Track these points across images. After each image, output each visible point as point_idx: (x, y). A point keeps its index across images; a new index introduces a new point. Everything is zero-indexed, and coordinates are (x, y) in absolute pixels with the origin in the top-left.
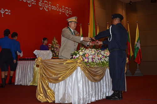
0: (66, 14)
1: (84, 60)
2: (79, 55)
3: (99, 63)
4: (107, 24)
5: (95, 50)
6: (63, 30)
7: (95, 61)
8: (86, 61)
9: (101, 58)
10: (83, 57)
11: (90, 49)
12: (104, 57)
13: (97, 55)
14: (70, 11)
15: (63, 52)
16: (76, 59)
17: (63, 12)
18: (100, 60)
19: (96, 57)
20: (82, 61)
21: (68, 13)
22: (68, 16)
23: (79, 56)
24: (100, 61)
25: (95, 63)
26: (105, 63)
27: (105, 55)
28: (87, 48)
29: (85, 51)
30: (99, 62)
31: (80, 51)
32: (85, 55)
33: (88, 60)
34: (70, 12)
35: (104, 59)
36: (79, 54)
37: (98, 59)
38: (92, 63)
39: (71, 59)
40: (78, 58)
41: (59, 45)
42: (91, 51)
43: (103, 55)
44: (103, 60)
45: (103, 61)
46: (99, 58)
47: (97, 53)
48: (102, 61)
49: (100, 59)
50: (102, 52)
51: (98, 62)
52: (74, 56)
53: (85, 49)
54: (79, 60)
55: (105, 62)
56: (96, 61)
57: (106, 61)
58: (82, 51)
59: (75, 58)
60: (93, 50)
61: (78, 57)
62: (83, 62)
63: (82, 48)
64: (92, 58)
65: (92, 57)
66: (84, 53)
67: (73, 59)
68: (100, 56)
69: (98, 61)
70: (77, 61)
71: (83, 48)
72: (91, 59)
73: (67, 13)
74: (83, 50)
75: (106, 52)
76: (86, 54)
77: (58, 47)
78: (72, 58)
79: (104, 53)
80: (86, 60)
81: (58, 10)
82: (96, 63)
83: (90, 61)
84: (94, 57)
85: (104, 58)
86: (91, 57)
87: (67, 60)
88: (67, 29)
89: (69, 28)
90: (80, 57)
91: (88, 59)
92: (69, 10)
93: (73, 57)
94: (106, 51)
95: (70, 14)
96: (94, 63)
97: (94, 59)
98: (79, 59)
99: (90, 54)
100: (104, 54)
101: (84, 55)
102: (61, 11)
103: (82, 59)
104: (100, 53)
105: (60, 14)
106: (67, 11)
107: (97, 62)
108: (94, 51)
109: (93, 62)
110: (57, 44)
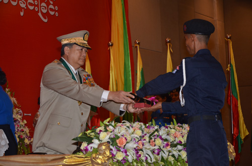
0: (40, 14)
1: (113, 155)
2: (99, 140)
3: (156, 162)
4: (167, 42)
5: (144, 127)
6: (46, 68)
7: (144, 158)
8: (120, 158)
9: (160, 150)
10: (111, 147)
11: (128, 124)
12: (167, 145)
13: (147, 139)
14: (51, 7)
15: (47, 132)
16: (92, 153)
17: (31, 8)
18: (158, 154)
19: (147, 146)
20: (109, 158)
21: (45, 11)
22: (46, 21)
23: (100, 145)
24: (159, 157)
25: (145, 164)
26: (170, 162)
27: (171, 139)
28: (118, 120)
29: (116, 131)
30: (156, 159)
31: (102, 128)
32: (118, 141)
33: (124, 155)
34: (51, 10)
35: (169, 152)
36: (98, 138)
37: (153, 152)
38: (135, 164)
39: (75, 153)
40: (97, 151)
41: (21, 111)
42: (131, 130)
43: (166, 140)
44: (167, 153)
45: (165, 156)
46: (156, 147)
47: (148, 135)
48: (162, 158)
49: (156, 151)
50: (163, 132)
51: (154, 160)
52: (84, 145)
53: (113, 123)
54: (100, 157)
55: (171, 159)
56: (147, 158)
57: (173, 156)
58: (106, 131)
59: (86, 150)
60: (137, 125)
61: (96, 147)
62: (111, 161)
63: (106, 122)
64: (137, 150)
65: (135, 146)
66: (112, 136)
67: (81, 154)
68: (159, 142)
69: (153, 158)
70: (95, 158)
71: (108, 120)
72: (134, 152)
73: (42, 13)
74: (111, 127)
75: (173, 130)
76: (118, 137)
77: (19, 117)
78: (79, 150)
79: (168, 135)
80: (120, 156)
81: (14, 4)
82: (147, 163)
83: (130, 159)
84: (141, 146)
85: (169, 148)
86: (132, 145)
87: (64, 158)
88: (59, 67)
89: (63, 62)
90: (104, 147)
91: (126, 152)
92: (48, 4)
93: (82, 148)
94: (171, 126)
95: (52, 13)
96: (141, 162)
97: (140, 152)
98: (100, 154)
99: (129, 139)
100: (168, 137)
101: (113, 141)
102: (23, 6)
103: (108, 153)
104: (156, 133)
105: (22, 14)
106: (43, 4)
107: (149, 161)
108: (140, 128)
109: (138, 159)
110: (16, 107)
